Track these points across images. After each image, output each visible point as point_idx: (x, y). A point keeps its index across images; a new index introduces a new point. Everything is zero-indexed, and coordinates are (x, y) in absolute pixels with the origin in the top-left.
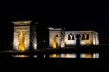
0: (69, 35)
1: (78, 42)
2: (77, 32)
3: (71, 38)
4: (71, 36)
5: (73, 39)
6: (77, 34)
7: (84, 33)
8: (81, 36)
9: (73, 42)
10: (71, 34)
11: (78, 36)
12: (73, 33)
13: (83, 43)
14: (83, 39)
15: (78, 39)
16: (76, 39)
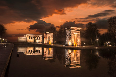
0: (29, 37)
4: (31, 37)
6: (34, 36)
7: (38, 36)
8: (36, 37)
9: (32, 41)
10: (31, 36)
12: (32, 35)
14: (37, 39)
15: (34, 39)
16: (33, 39)
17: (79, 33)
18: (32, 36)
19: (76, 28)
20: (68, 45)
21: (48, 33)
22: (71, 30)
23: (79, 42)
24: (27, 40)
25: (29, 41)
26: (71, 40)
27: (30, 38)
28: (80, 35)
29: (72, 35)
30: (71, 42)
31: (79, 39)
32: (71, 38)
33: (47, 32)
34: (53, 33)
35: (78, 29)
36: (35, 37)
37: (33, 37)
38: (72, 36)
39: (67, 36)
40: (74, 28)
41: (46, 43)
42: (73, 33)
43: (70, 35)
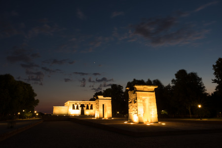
0: (73, 105)
1: (83, 112)
2: (82, 103)
3: (76, 108)
4: (76, 106)
5: (77, 108)
7: (88, 103)
8: (86, 106)
11: (82, 106)
13: (87, 112)
14: (87, 108)
15: (82, 109)
16: (80, 108)
18: (77, 103)
19: (145, 87)
21: (102, 97)
22: (135, 91)
23: (154, 115)
24: (68, 111)
25: (72, 113)
26: (137, 110)
28: (155, 100)
29: (138, 101)
30: (138, 115)
31: (154, 108)
32: (137, 106)
35: (151, 89)
37: (79, 106)
38: (139, 104)
40: (142, 87)
41: (98, 116)
42: (140, 97)
43: (135, 102)
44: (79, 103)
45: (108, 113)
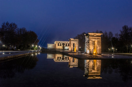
0: (58, 43)
1: (64, 47)
2: (63, 42)
4: (60, 44)
7: (67, 43)
8: (65, 44)
9: (61, 47)
13: (66, 48)
14: (66, 45)
15: (63, 46)
17: (99, 40)
19: (95, 34)
20: (86, 53)
21: (73, 39)
22: (89, 36)
23: (99, 50)
24: (55, 47)
25: (57, 48)
26: (89, 47)
27: (58, 45)
28: (101, 41)
29: (90, 42)
30: (89, 50)
31: (100, 46)
32: (89, 45)
33: (71, 39)
34: (78, 40)
35: (98, 35)
36: (63, 44)
37: (62, 44)
38: (90, 44)
39: (86, 43)
40: (93, 34)
41: (70, 50)
42: (91, 39)
43: (88, 42)
44: (62, 42)
45: (76, 48)
